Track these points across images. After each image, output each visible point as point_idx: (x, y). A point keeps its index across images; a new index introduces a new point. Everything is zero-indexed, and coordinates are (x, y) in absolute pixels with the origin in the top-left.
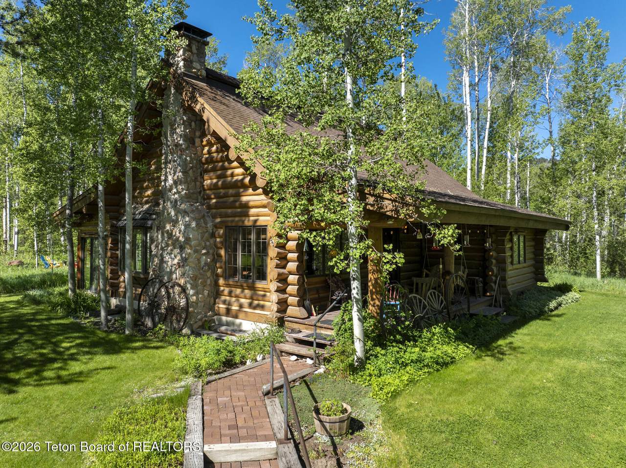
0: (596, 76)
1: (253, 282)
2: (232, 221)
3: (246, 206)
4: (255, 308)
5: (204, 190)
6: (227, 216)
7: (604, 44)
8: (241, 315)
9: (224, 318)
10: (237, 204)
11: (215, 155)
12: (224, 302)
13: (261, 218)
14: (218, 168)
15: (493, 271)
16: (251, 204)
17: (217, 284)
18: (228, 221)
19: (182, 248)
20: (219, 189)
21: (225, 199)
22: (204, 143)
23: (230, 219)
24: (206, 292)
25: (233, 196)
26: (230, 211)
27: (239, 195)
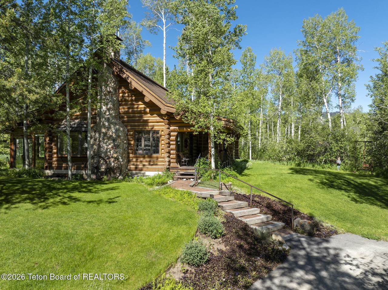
0: (251, 73)
1: (152, 154)
2: (138, 128)
3: (147, 122)
4: (152, 165)
5: (120, 114)
6: (135, 126)
7: (254, 59)
8: (144, 169)
9: (134, 172)
10: (142, 120)
11: (127, 98)
12: (133, 165)
13: (155, 127)
14: (129, 104)
15: (228, 152)
16: (150, 121)
17: (128, 157)
18: (136, 128)
19: (114, 140)
20: (130, 114)
21: (133, 119)
22: (120, 92)
23: (137, 127)
24: (125, 160)
25: (139, 117)
26: (136, 124)
27: (142, 117)
